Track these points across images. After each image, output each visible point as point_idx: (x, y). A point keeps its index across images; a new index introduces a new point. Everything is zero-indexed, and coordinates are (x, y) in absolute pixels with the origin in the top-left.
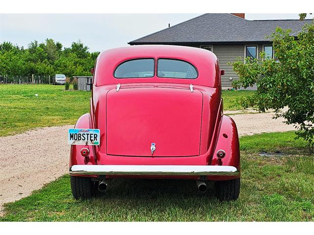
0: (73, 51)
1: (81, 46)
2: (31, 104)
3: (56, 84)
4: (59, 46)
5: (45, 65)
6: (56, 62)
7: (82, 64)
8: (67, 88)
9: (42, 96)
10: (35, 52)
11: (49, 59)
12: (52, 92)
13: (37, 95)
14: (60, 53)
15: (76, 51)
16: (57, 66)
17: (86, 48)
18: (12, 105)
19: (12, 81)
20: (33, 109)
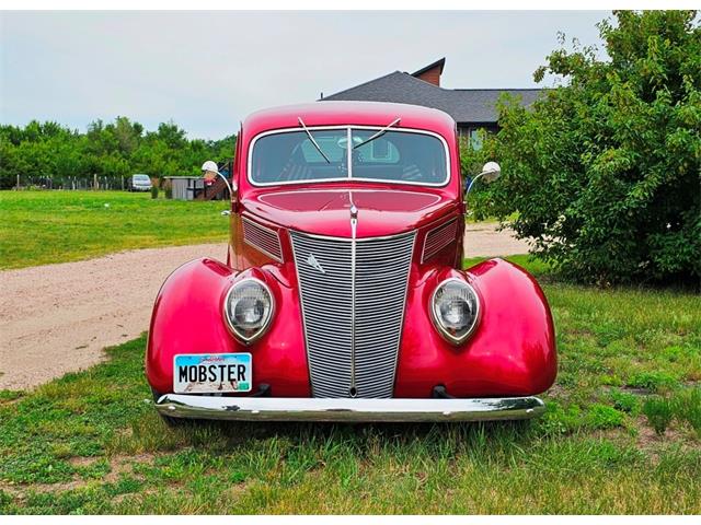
0: (160, 137)
1: (175, 128)
2: (100, 219)
3: (135, 190)
4: (138, 128)
5: (115, 160)
6: (134, 154)
7: (177, 158)
8: (155, 196)
9: (116, 207)
10: (98, 138)
11: (121, 149)
12: (131, 201)
13: (107, 205)
14: (140, 141)
15: (165, 137)
16: (135, 161)
17: (182, 132)
18: (69, 220)
19: (61, 184)
20: (106, 226)
